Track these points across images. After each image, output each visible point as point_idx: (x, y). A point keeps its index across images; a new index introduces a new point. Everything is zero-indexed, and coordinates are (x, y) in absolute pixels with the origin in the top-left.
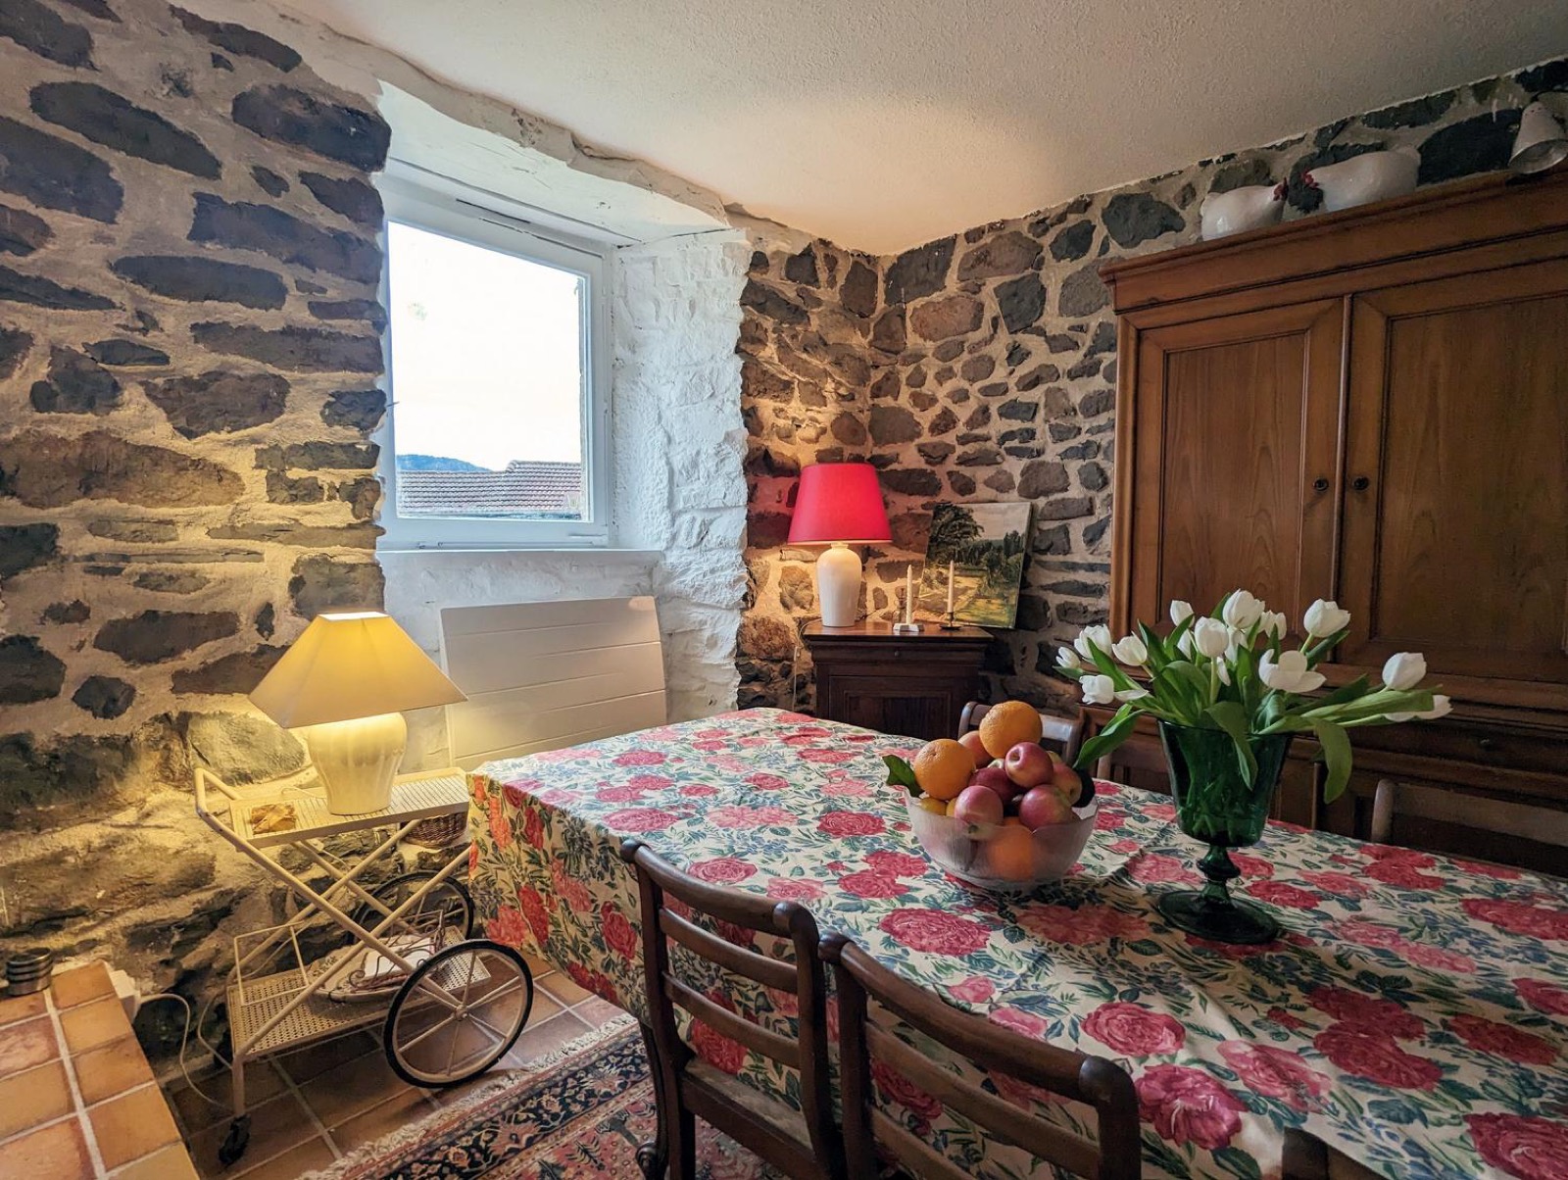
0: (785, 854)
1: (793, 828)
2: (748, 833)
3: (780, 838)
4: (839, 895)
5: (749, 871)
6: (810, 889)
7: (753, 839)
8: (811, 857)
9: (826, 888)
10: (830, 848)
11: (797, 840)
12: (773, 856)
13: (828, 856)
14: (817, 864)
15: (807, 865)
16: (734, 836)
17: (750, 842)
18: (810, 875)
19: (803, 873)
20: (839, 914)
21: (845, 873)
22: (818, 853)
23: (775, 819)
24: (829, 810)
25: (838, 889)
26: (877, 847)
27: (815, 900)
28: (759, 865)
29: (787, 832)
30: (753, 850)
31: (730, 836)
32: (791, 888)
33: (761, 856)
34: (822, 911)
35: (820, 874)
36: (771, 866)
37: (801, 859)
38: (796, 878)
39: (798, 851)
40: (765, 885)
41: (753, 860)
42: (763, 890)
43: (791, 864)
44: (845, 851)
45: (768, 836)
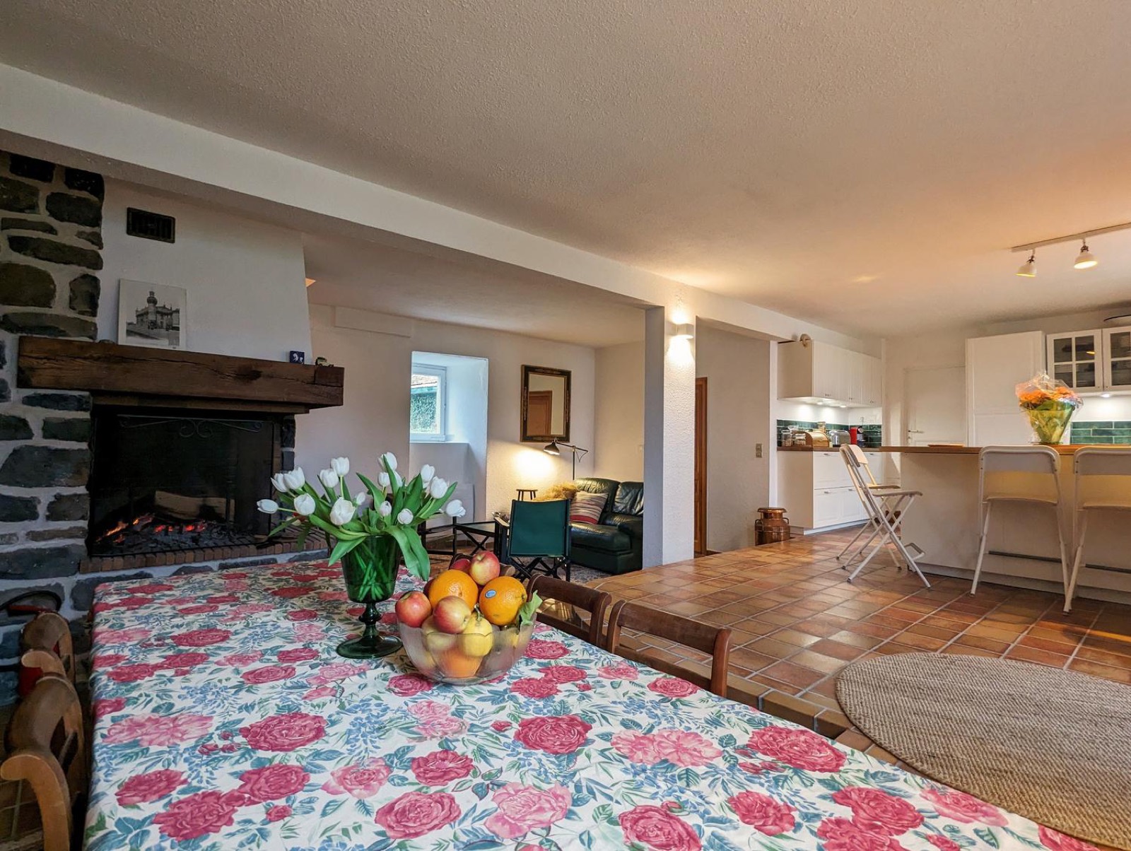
0: (625, 699)
1: (617, 729)
2: (664, 724)
3: (630, 717)
4: (589, 668)
5: (653, 686)
6: (609, 673)
7: (656, 716)
8: (603, 696)
9: (597, 673)
10: (585, 705)
11: (614, 714)
12: (636, 698)
13: (588, 697)
14: (599, 690)
15: (608, 690)
16: (677, 722)
17: (659, 712)
18: (607, 682)
19: (612, 684)
20: (592, 657)
21: (580, 682)
22: (596, 699)
23: (637, 744)
24: (572, 756)
25: (588, 672)
26: (541, 704)
27: (606, 666)
28: (647, 690)
29: (625, 724)
30: (656, 705)
31: (681, 721)
32: (622, 674)
33: (647, 699)
34: (602, 659)
35: (599, 682)
36: (637, 690)
37: (612, 694)
38: (618, 680)
39: (614, 702)
40: (641, 676)
41: (653, 696)
42: (641, 672)
43: (621, 691)
44: (572, 701)
45: (643, 719)
